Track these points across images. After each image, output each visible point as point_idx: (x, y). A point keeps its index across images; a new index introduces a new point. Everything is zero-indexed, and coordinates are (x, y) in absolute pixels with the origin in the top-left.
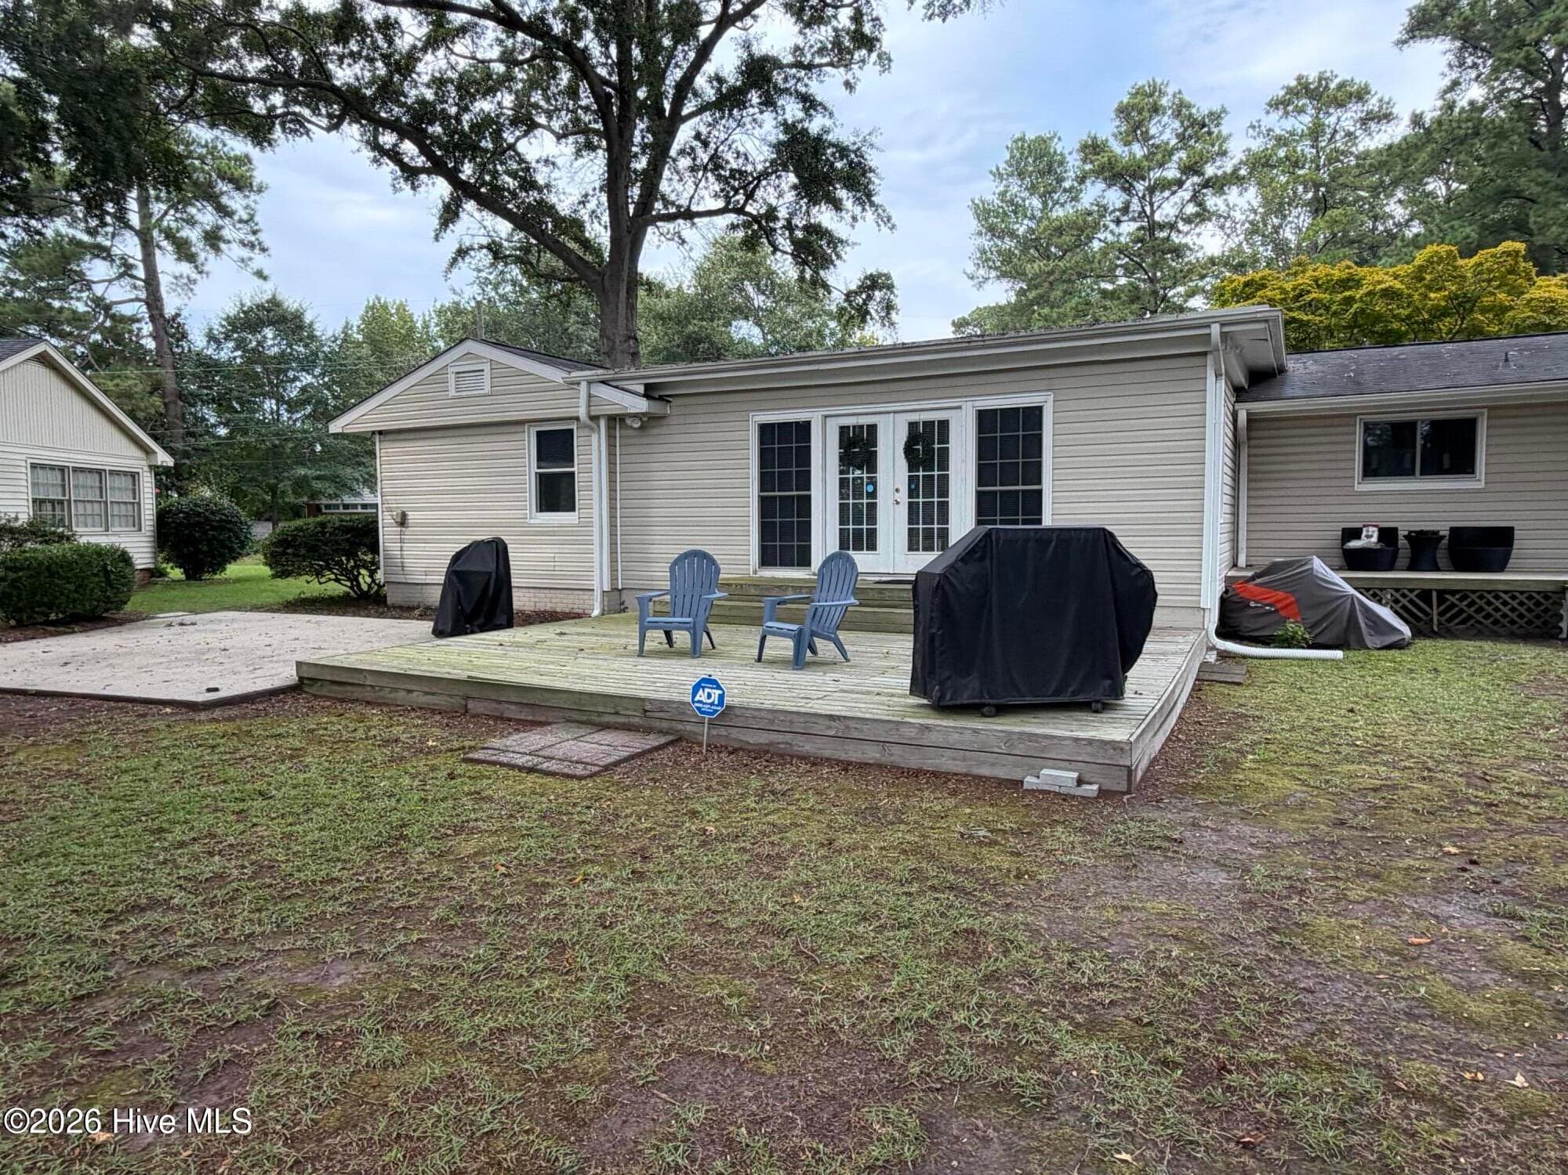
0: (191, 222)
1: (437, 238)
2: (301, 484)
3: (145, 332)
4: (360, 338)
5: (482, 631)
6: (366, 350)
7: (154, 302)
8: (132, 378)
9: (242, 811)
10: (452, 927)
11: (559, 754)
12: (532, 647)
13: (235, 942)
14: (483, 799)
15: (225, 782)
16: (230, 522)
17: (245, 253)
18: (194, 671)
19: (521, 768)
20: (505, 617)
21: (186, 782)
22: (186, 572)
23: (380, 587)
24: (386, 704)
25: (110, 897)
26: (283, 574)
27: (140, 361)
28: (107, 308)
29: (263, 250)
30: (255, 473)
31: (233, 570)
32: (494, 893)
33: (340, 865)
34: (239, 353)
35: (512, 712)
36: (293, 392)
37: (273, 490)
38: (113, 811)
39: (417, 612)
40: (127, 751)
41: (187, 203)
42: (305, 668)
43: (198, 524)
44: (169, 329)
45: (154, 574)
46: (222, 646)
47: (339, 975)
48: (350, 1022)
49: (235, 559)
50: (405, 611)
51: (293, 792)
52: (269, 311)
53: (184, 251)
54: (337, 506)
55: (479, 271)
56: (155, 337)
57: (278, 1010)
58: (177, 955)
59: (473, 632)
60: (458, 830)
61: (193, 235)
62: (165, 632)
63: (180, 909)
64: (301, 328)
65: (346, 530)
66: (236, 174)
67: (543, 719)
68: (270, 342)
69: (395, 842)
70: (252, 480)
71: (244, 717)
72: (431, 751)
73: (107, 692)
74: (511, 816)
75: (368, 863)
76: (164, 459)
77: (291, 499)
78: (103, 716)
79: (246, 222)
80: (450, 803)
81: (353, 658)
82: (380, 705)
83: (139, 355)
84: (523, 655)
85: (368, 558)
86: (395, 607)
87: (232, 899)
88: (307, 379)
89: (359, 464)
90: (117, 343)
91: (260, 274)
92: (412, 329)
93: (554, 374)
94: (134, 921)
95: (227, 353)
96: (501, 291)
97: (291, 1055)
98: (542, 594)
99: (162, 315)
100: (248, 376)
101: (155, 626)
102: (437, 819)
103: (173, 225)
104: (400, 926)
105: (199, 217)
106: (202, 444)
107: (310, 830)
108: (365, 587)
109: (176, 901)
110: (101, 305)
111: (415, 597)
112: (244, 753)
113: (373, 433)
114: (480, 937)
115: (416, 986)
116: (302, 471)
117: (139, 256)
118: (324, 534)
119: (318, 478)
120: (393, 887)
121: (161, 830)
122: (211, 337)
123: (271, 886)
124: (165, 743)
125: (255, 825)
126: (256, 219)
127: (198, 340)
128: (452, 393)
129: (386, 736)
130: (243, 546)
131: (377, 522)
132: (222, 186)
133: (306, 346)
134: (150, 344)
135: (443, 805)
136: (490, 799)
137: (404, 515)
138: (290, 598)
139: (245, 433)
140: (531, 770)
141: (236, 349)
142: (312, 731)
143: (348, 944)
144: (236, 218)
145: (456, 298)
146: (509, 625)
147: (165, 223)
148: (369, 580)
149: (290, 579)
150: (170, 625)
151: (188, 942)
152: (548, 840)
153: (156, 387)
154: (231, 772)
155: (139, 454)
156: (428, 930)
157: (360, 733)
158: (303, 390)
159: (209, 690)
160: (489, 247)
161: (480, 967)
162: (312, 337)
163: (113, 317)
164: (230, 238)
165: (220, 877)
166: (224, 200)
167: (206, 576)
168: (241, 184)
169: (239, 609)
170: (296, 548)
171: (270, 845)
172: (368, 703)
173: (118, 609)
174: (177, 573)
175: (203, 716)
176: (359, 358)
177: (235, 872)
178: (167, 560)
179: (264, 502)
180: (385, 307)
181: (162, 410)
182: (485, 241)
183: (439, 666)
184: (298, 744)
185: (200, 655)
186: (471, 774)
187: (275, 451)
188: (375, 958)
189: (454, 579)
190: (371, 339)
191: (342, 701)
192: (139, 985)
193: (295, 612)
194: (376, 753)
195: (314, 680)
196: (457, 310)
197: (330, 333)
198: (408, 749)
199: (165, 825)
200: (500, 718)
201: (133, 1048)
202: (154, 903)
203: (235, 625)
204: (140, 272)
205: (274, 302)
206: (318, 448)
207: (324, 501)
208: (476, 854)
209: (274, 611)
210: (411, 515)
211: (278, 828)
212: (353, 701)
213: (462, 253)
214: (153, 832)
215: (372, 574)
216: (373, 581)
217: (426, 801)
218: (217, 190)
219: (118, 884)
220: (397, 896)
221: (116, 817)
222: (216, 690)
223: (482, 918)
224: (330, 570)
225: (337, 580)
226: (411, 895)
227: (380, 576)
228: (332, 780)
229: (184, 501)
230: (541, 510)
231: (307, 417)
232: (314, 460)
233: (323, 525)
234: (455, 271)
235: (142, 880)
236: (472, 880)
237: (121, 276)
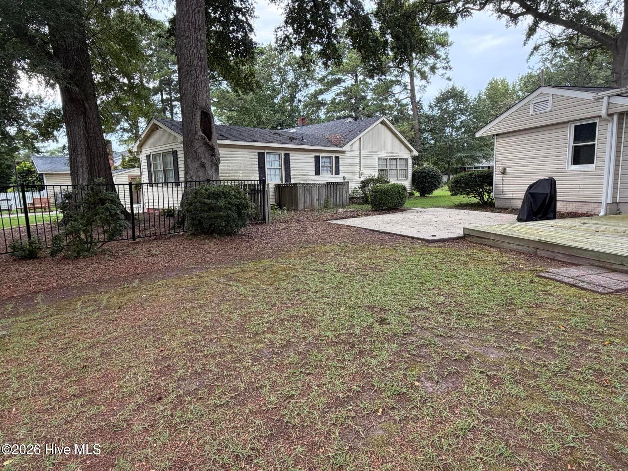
0: (426, 64)
1: (524, 44)
2: (459, 160)
3: (410, 109)
4: (485, 97)
5: (541, 220)
6: (488, 102)
7: (413, 97)
8: (406, 126)
9: (448, 281)
10: (541, 348)
11: (588, 280)
12: (568, 228)
13: (451, 329)
14: (549, 294)
15: (441, 270)
16: (435, 175)
17: (444, 71)
18: (427, 229)
19: (567, 284)
20: (552, 214)
21: (428, 268)
22: (420, 194)
23: (492, 200)
24: (499, 248)
25: (410, 302)
26: (455, 194)
27: (408, 119)
28: (399, 102)
29: (450, 69)
30: (443, 157)
31: (436, 193)
32: (560, 338)
33: (487, 309)
34: (439, 111)
35: (560, 257)
36: (458, 123)
37: (449, 163)
38: (407, 274)
39: (508, 210)
40: (409, 254)
41: (425, 57)
42: (466, 230)
43: (424, 176)
44: (417, 106)
45: (411, 194)
46: (435, 220)
47: (492, 353)
48: (499, 374)
49: (436, 189)
50: (502, 210)
51: (466, 278)
52: (451, 93)
53: (424, 76)
54: (472, 168)
55: (543, 55)
56: (413, 110)
57: (470, 359)
58: (433, 328)
59: (536, 220)
60: (538, 306)
61: (426, 69)
62: (416, 214)
63: (431, 312)
64: (462, 97)
65: (479, 176)
66: (443, 41)
67: (577, 262)
68: (451, 105)
69: (510, 305)
70: (442, 159)
71: (445, 247)
72: (520, 270)
73: (402, 233)
74: (564, 305)
75: (499, 311)
76: (416, 153)
77: (455, 166)
78: (401, 241)
79: (445, 59)
80: (532, 293)
81: (486, 227)
82: (496, 248)
83: (407, 118)
84: (565, 232)
85: (487, 188)
86: (498, 208)
87: (449, 313)
88: (463, 118)
89: (482, 150)
90: (401, 114)
91: (449, 79)
92: (507, 90)
93: (588, 96)
94: (418, 313)
95: (436, 112)
96: (553, 62)
97: (478, 379)
98: (570, 204)
99: (415, 102)
100: (442, 119)
101: (413, 212)
102: (528, 300)
103: (420, 67)
104: (516, 340)
105: (429, 62)
106: (426, 147)
107: (474, 293)
108: (486, 200)
109: (430, 309)
110: (398, 101)
111: (506, 204)
112: (446, 260)
113: (494, 135)
114: (556, 356)
115: (527, 368)
116: (460, 155)
117: (409, 81)
118: (471, 178)
119: (466, 157)
120: (511, 324)
121: (422, 283)
122: (431, 107)
123: (462, 311)
124: (420, 253)
125: (453, 287)
126: (448, 57)
127: (426, 108)
128: (532, 113)
129: (500, 260)
130: (439, 183)
131: (493, 173)
132: (437, 47)
133: (464, 104)
134: (411, 113)
135: (530, 294)
136: (552, 295)
137: (505, 169)
138: (457, 203)
139: (440, 141)
140: (573, 285)
141: (439, 110)
142: (470, 255)
143: (495, 342)
144: (441, 58)
145: (530, 71)
146: (554, 218)
147: (418, 67)
148: (487, 197)
149: (457, 196)
150: (417, 212)
151: (436, 325)
152: (586, 320)
153: (413, 128)
154: (443, 266)
155: (408, 152)
156: (528, 346)
157: (489, 258)
158: (462, 122)
159: (433, 236)
160: (550, 42)
161: (557, 369)
162: (466, 100)
163: (401, 105)
164: (439, 67)
165: (443, 304)
166: (438, 53)
167: (427, 195)
168: (443, 44)
169: (439, 207)
170: (461, 184)
171: (460, 296)
172: (491, 246)
173: (402, 206)
174: (417, 194)
175: (431, 245)
176: (485, 106)
177: (449, 303)
178: (414, 190)
179: (445, 168)
180: (496, 82)
181: (414, 136)
182: (548, 39)
183: (523, 234)
184: (466, 260)
185: (428, 223)
186: (542, 282)
187: (450, 148)
188: (507, 351)
189: (529, 196)
190: (490, 97)
191: (481, 244)
192: (422, 335)
193: (459, 209)
194: (497, 267)
195: (470, 235)
196: (530, 76)
197: (473, 97)
198: (511, 267)
199: (424, 282)
200: (553, 259)
201: (422, 356)
202: (423, 308)
203: (439, 213)
204: (409, 87)
205: (453, 89)
206: (465, 145)
207: (467, 166)
208: (548, 318)
209: (453, 208)
210: (508, 169)
211: (462, 290)
212: (485, 245)
213: (536, 48)
214: (420, 283)
215: (489, 194)
216: (489, 197)
217: (521, 290)
218: (435, 49)
219: (411, 299)
220: (513, 328)
221: (408, 275)
222: (435, 236)
223: (555, 347)
224: (473, 193)
225: (475, 197)
226: (519, 329)
227: (492, 195)
228: (481, 275)
229: (421, 168)
230: (574, 164)
231: (462, 133)
232: (464, 150)
233: (471, 175)
234: (532, 57)
235: (419, 299)
236: (548, 329)
237: (404, 90)
